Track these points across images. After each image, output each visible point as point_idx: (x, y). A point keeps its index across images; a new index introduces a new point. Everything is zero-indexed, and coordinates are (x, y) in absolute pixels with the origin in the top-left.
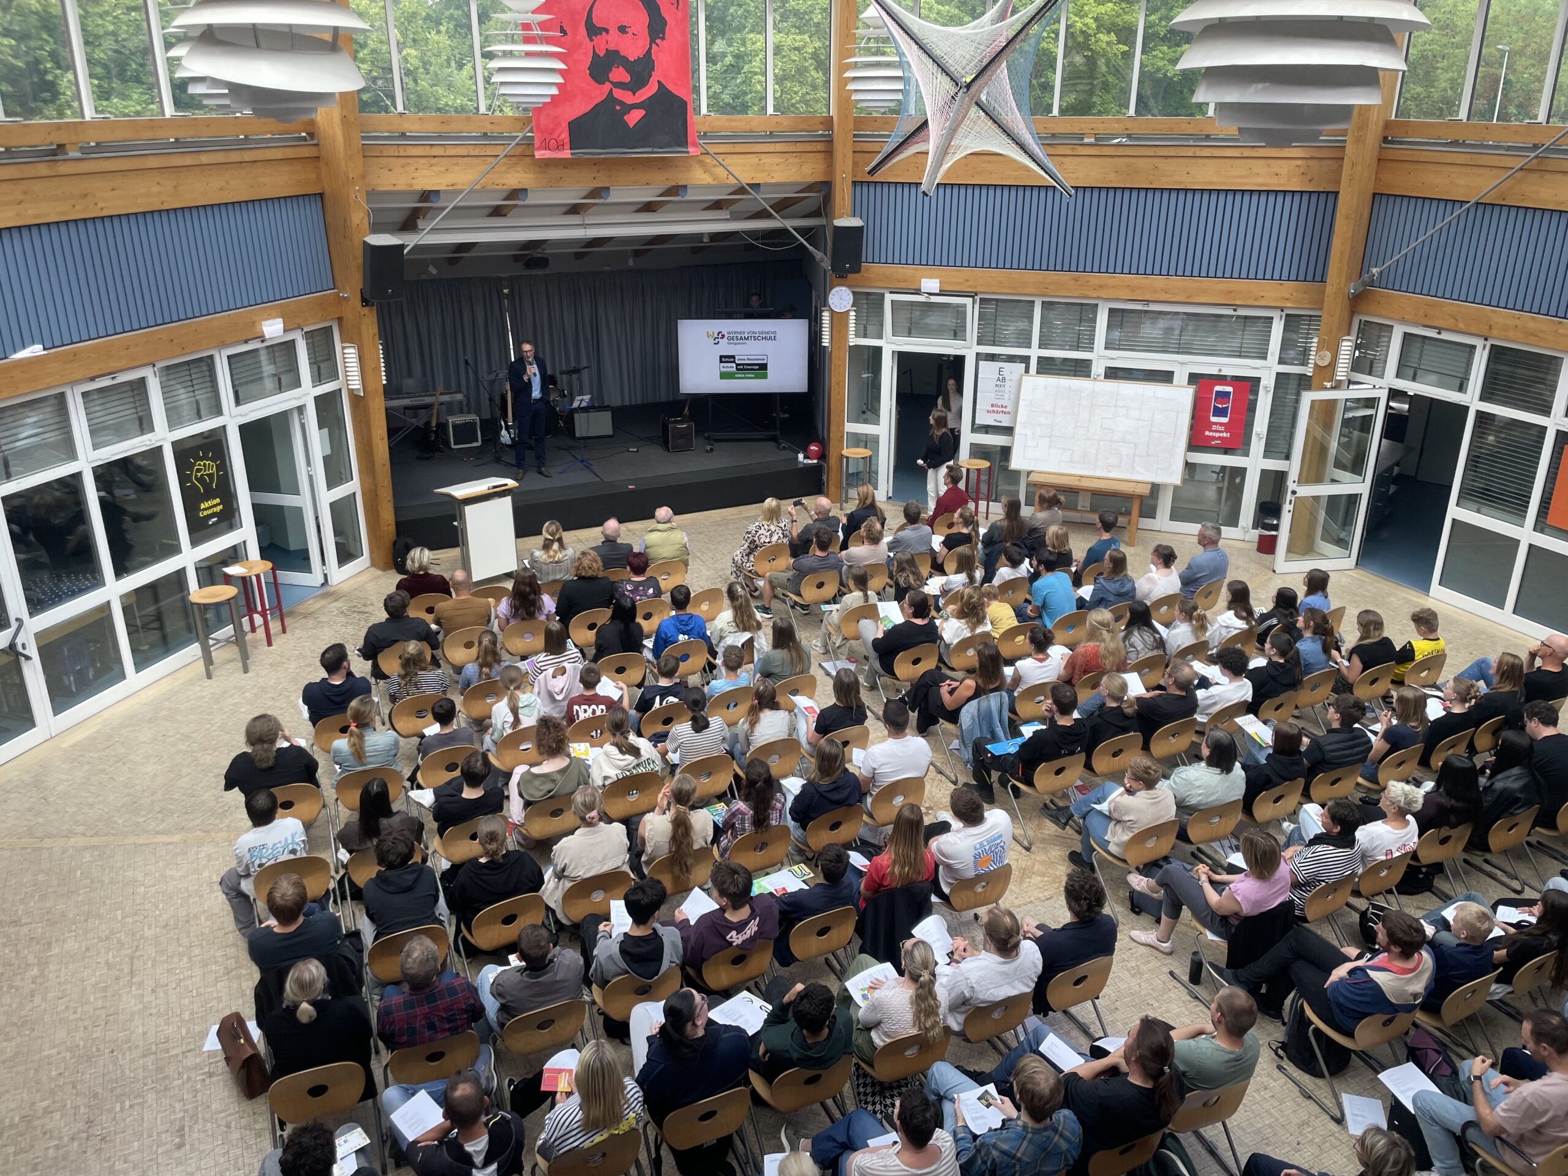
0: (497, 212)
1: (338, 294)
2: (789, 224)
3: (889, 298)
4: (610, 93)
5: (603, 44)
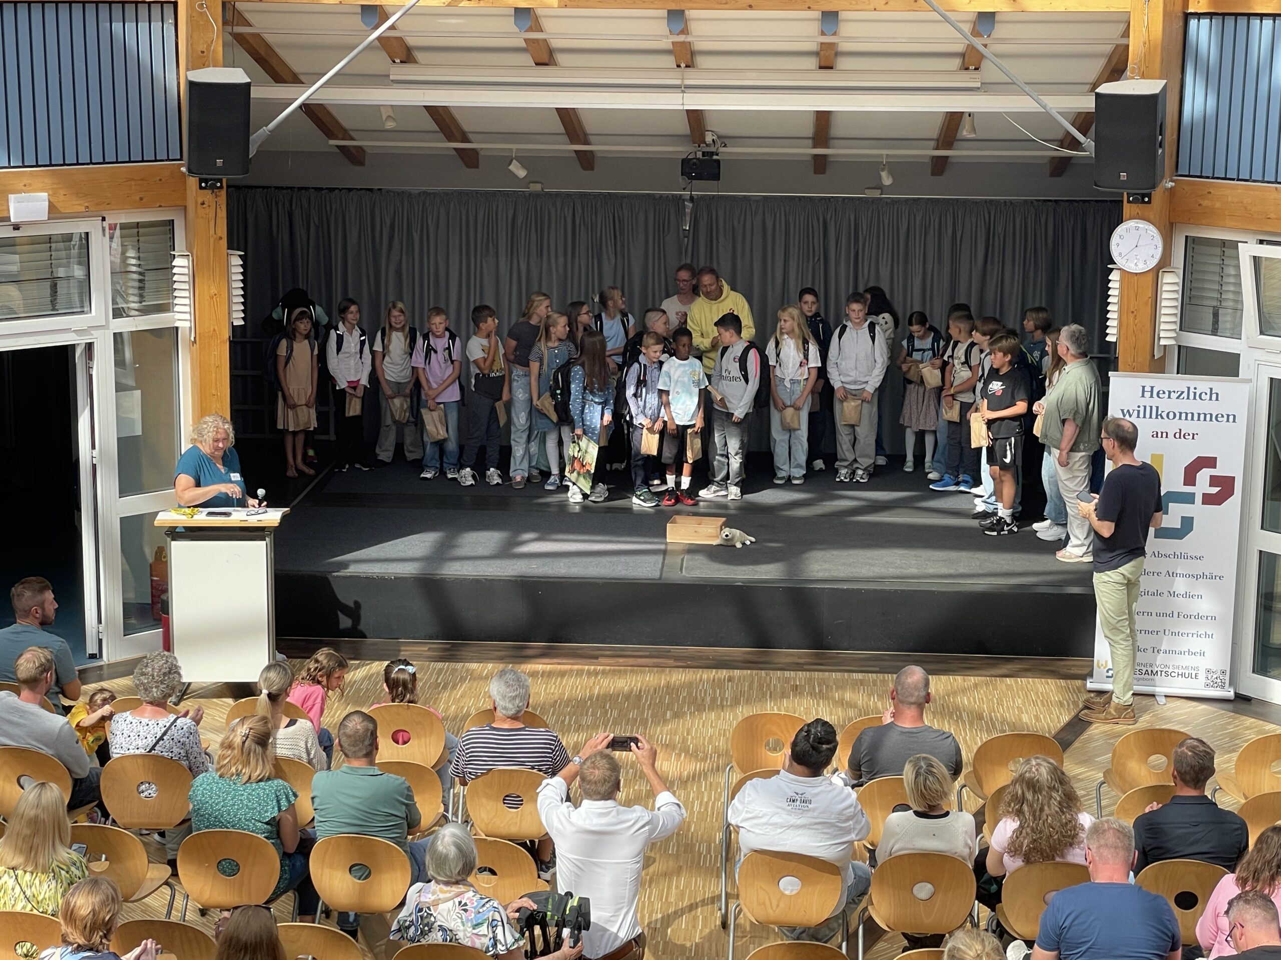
1: (180, 167)
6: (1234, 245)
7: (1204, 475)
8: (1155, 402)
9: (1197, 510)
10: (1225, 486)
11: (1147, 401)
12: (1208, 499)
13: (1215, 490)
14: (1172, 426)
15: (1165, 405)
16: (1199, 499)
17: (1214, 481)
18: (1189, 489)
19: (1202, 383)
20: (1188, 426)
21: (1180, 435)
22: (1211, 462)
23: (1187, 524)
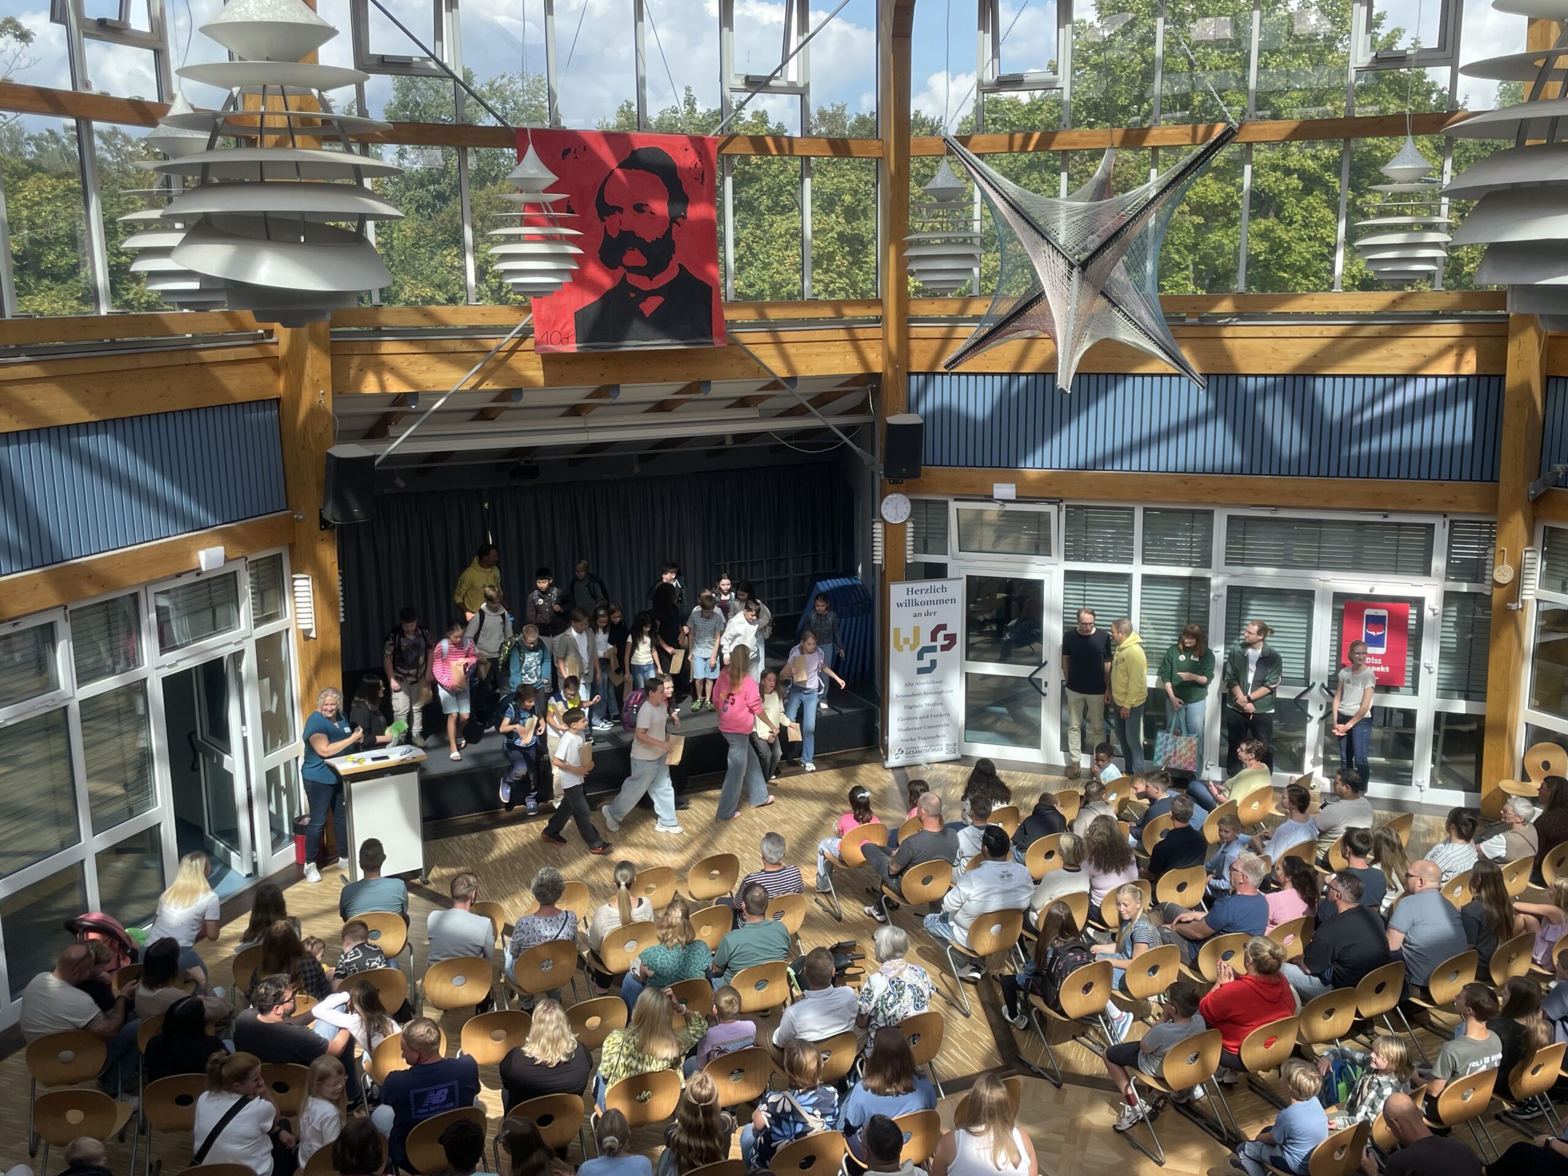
0: (483, 415)
1: (291, 515)
2: (832, 422)
3: (953, 506)
4: (624, 278)
5: (616, 225)
6: (946, 503)
7: (941, 635)
8: (914, 596)
9: (938, 655)
10: (951, 639)
11: (911, 597)
12: (944, 648)
13: (947, 642)
14: (923, 609)
15: (919, 598)
16: (939, 648)
17: (946, 637)
18: (933, 644)
19: (937, 584)
20: (931, 608)
21: (928, 614)
22: (943, 627)
23: (934, 663)
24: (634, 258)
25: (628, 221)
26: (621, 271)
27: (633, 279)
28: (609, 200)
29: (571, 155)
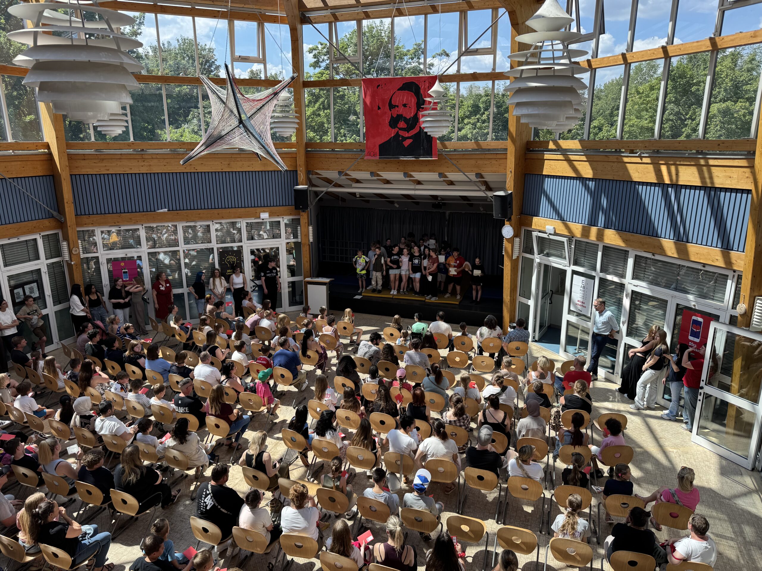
3: (534, 234)
4: (398, 132)
5: (395, 112)
6: (532, 232)
24: (402, 124)
25: (401, 110)
26: (397, 129)
27: (401, 133)
28: (393, 102)
29: (380, 87)
